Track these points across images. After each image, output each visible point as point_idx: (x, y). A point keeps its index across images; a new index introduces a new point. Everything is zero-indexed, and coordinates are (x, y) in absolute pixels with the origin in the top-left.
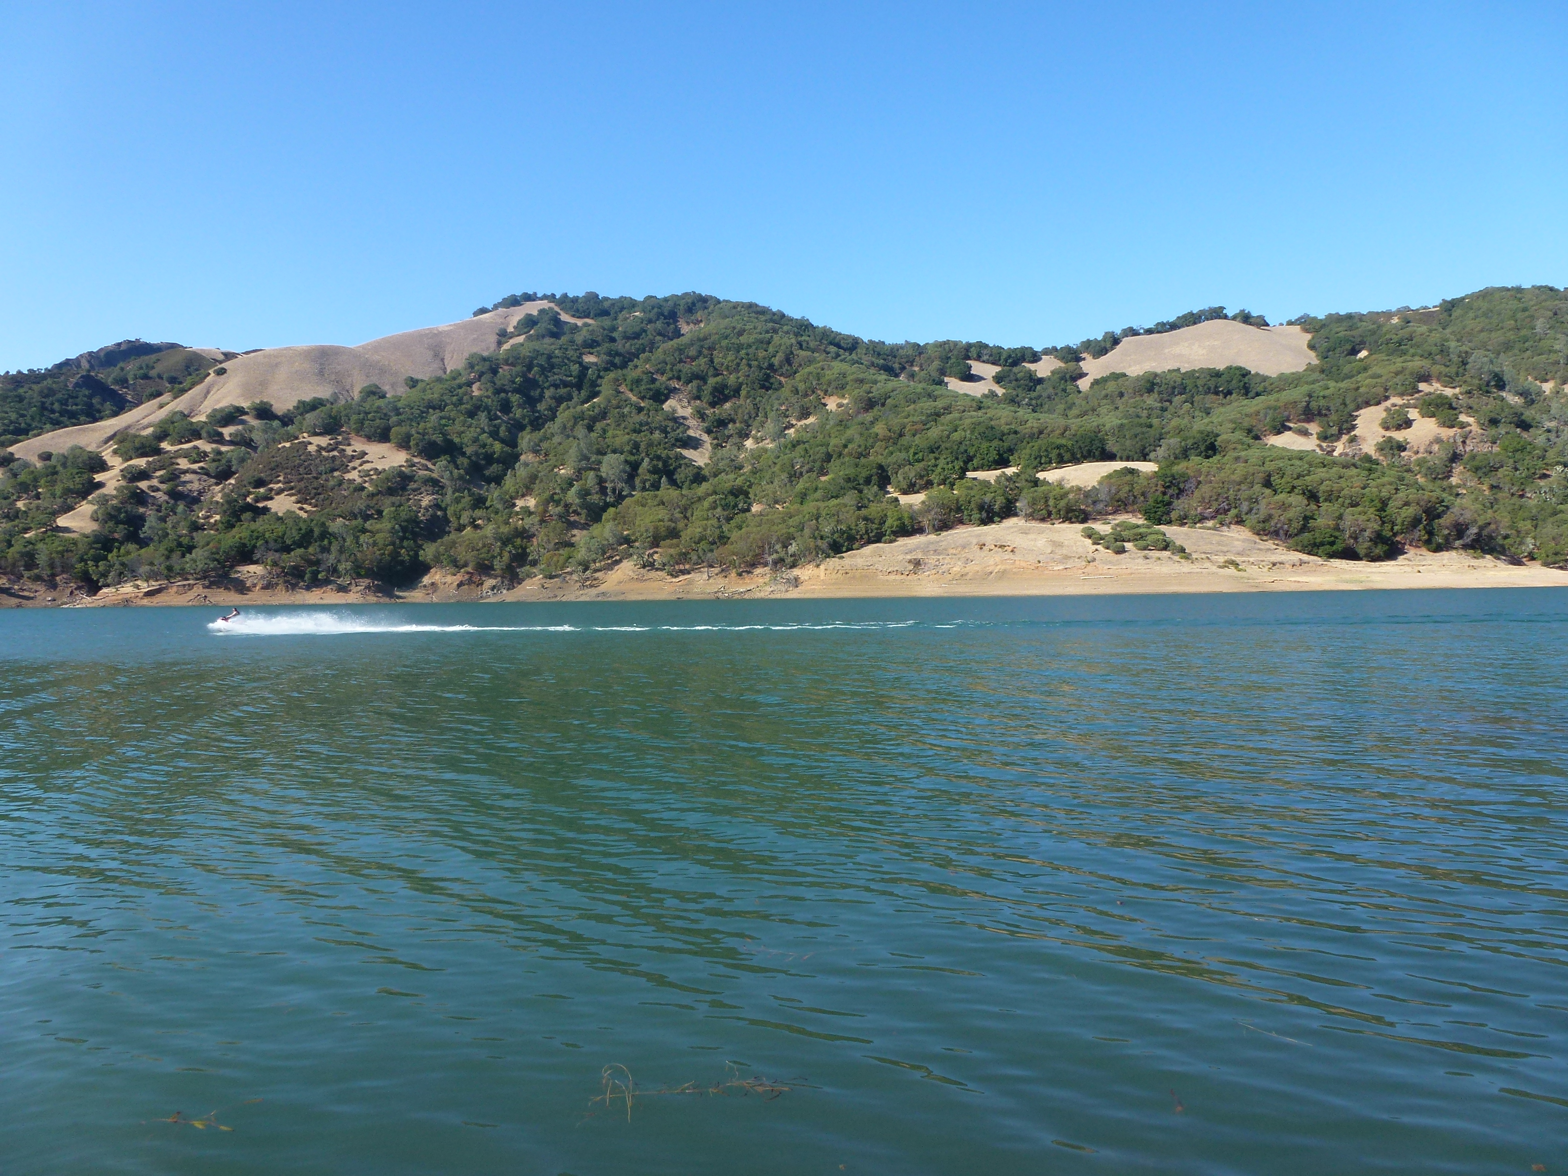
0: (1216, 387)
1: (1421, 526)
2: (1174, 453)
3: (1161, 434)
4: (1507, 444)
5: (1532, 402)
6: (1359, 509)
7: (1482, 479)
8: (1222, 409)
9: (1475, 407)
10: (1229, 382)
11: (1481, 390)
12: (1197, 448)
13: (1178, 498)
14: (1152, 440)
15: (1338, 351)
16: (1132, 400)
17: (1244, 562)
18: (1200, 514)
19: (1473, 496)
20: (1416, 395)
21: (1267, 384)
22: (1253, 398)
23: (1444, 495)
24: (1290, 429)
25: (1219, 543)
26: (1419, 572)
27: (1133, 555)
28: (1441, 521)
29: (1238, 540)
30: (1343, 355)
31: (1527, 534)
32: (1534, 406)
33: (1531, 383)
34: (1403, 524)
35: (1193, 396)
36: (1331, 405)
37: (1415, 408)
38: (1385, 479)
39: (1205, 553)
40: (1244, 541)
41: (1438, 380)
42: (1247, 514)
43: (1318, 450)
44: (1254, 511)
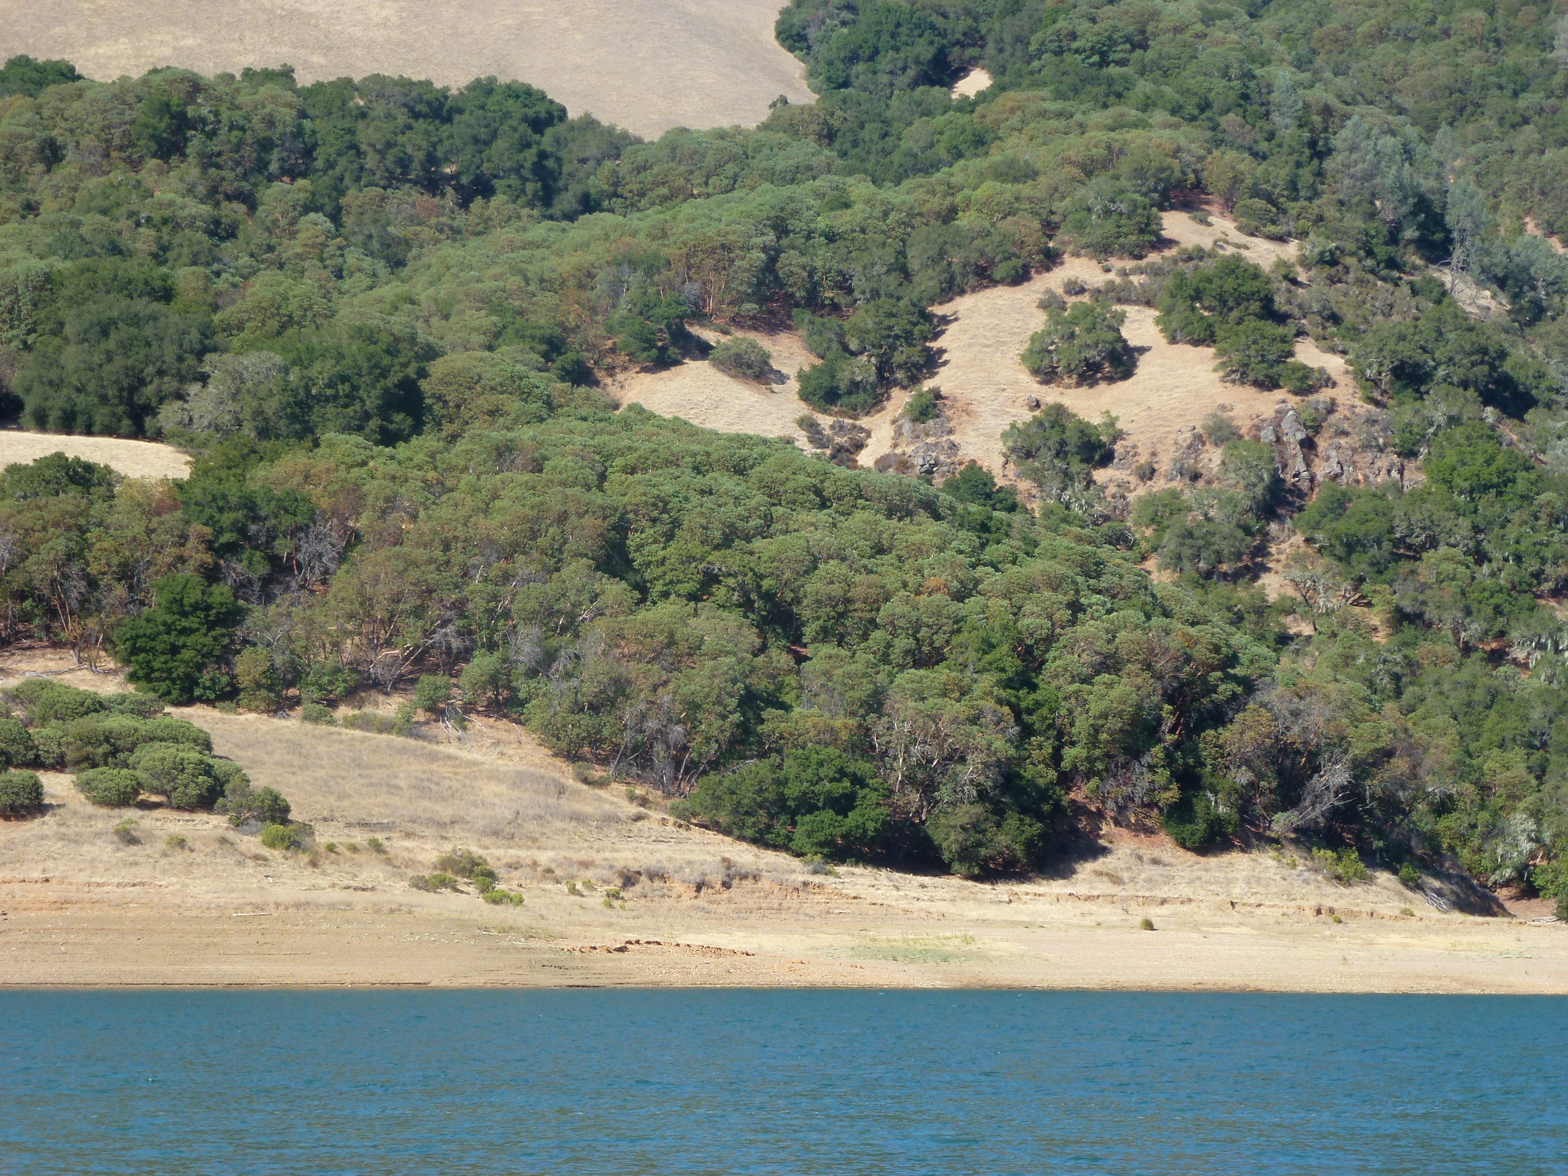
0: (432, 159)
1: (1157, 752)
2: (258, 413)
3: (207, 332)
4: (1452, 458)
5: (1538, 312)
6: (942, 674)
7: (1366, 587)
8: (451, 251)
9: (1350, 317)
10: (482, 143)
11: (1370, 253)
12: (351, 398)
13: (267, 598)
14: (170, 352)
15: (885, 61)
16: (92, 183)
17: (514, 866)
18: (354, 666)
19: (1335, 649)
20: (1153, 257)
21: (624, 166)
22: (571, 217)
23: (1239, 639)
24: (703, 350)
25: (422, 788)
26: (1149, 925)
27: (75, 827)
28: (1226, 734)
29: (494, 776)
30: (903, 80)
31: (1513, 797)
32: (1542, 327)
33: (1533, 244)
34: (1093, 741)
35: (339, 190)
36: (855, 269)
37: (1148, 304)
38: (1035, 567)
39: (364, 825)
40: (519, 780)
41: (1229, 205)
42: (532, 673)
43: (802, 440)
44: (559, 666)
